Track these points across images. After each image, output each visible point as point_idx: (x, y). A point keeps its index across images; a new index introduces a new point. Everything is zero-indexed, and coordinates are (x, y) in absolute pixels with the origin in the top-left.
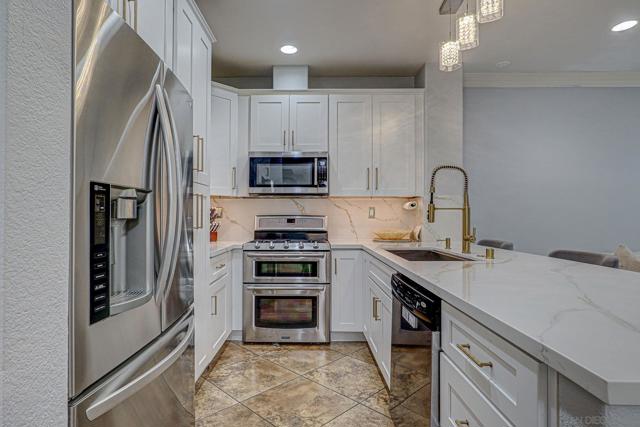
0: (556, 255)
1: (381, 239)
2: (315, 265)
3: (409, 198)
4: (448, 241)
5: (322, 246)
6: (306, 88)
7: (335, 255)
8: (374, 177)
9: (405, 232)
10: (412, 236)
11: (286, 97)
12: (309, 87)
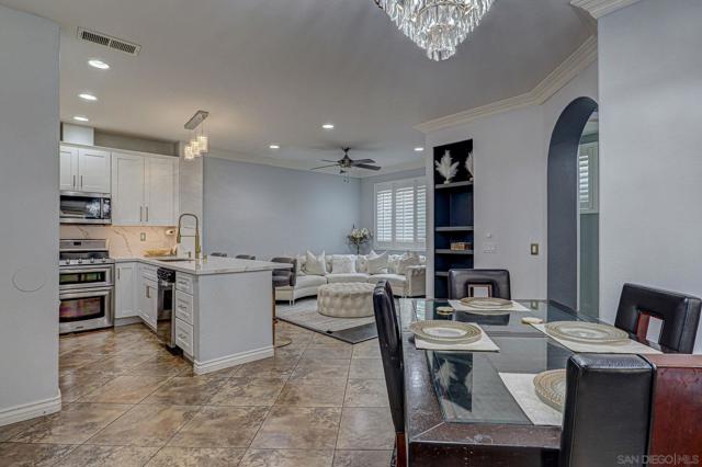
0: (239, 257)
1: (150, 254)
2: (103, 274)
3: (170, 228)
4: (190, 253)
5: (108, 261)
6: (92, 144)
7: (117, 266)
8: (145, 213)
9: (167, 250)
10: (172, 253)
11: (76, 149)
12: (95, 144)
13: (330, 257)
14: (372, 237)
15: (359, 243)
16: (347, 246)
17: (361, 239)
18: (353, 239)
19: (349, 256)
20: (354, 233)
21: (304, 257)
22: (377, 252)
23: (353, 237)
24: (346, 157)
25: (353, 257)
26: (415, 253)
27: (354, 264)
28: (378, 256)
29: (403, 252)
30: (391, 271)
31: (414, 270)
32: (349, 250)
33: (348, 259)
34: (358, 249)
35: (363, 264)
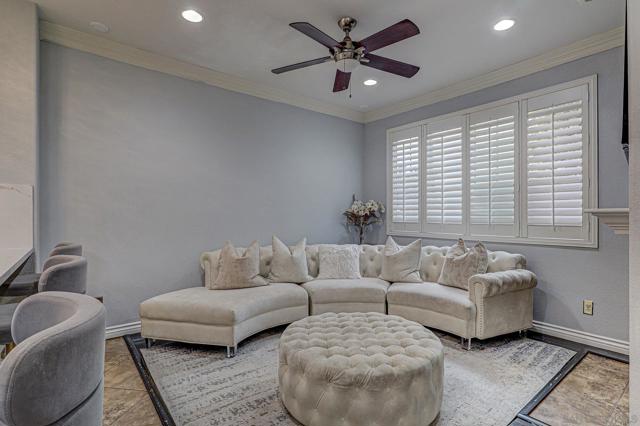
13: (315, 248)
14: (383, 215)
15: (363, 223)
16: (343, 229)
17: (366, 217)
18: (353, 217)
19: (350, 248)
20: (354, 207)
21: (269, 249)
22: (401, 240)
23: (353, 215)
24: (347, 37)
25: (355, 250)
26: (479, 245)
27: (357, 262)
28: (402, 249)
29: (450, 241)
30: (427, 277)
31: (491, 284)
32: (346, 235)
33: (347, 253)
34: (361, 233)
35: (372, 260)
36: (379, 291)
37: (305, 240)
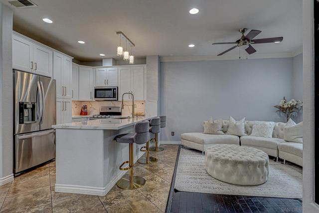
6: (112, 66)
11: (106, 69)
15: (288, 112)
17: (289, 109)
19: (268, 123)
21: (229, 121)
28: (294, 125)
32: (279, 117)
33: (265, 125)
34: (288, 117)
35: (282, 130)
36: (274, 143)
37: (245, 118)
